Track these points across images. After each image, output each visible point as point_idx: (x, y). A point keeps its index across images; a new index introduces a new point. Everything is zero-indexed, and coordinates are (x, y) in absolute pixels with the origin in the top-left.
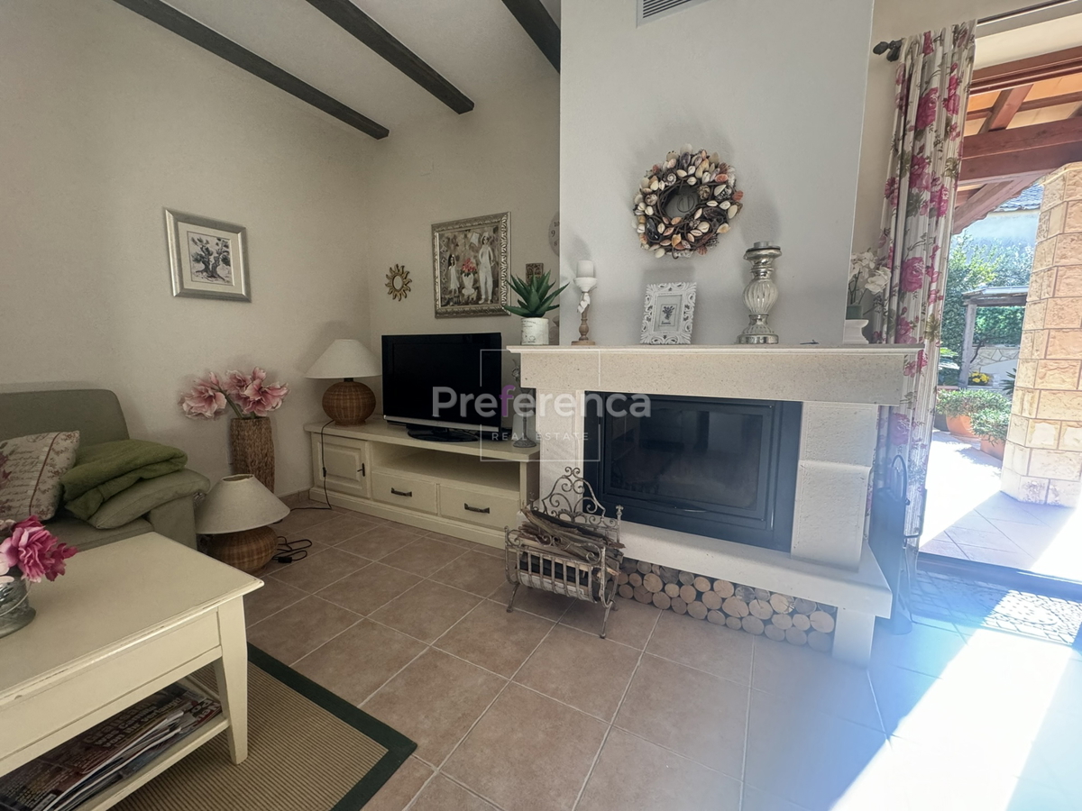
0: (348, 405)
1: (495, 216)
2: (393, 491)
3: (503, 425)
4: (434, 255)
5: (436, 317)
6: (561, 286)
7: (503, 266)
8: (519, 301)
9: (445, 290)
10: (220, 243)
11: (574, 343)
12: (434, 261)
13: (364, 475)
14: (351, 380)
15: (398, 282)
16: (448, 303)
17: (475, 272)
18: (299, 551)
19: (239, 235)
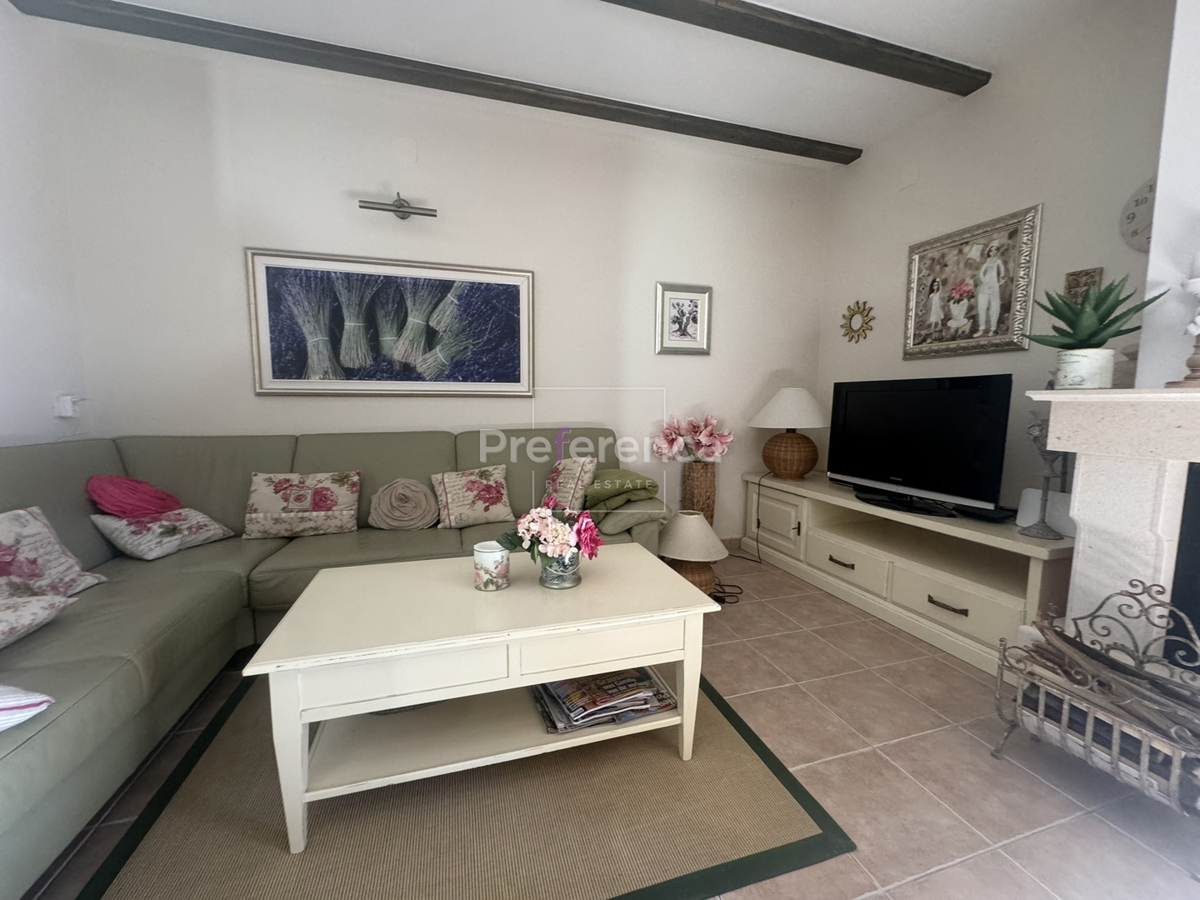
0: (789, 457)
1: (1013, 216)
2: (831, 559)
3: (1002, 503)
4: (909, 282)
5: (905, 359)
6: (1148, 297)
7: (1022, 282)
8: (1055, 328)
9: (921, 324)
10: (692, 304)
11: (1171, 385)
12: (909, 290)
13: (799, 533)
14: (793, 431)
15: (857, 322)
16: (924, 340)
17: (971, 296)
18: (732, 595)
19: (707, 295)
